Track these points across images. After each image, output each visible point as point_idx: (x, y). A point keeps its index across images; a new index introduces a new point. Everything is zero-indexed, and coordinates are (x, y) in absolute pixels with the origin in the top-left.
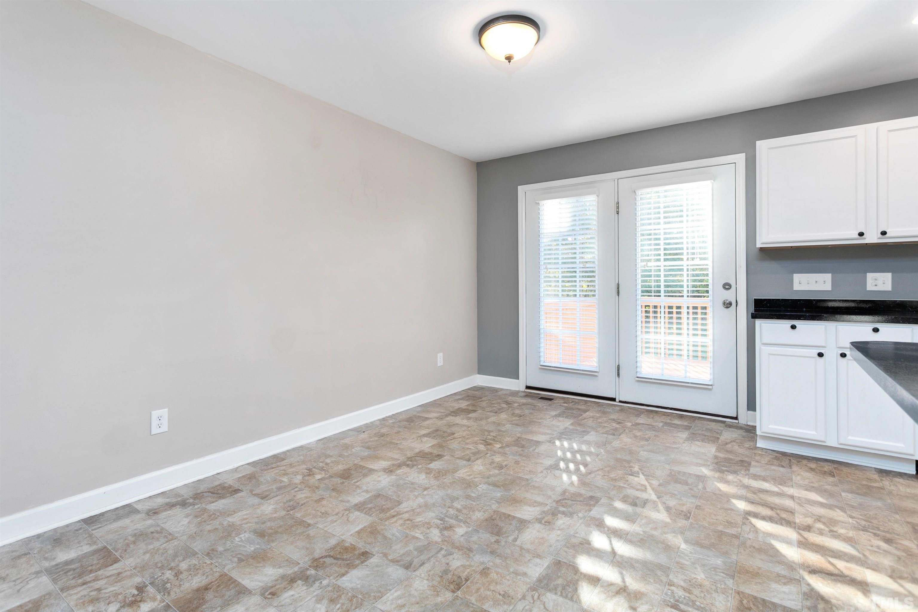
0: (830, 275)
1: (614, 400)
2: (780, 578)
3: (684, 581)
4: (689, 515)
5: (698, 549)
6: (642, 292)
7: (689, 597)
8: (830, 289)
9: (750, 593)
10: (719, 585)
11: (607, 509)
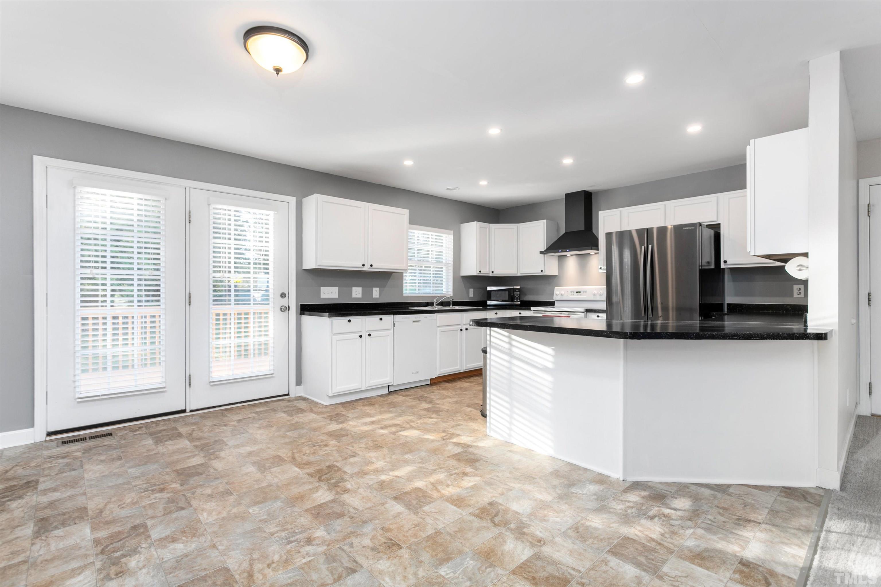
0: (338, 288)
1: (184, 411)
2: (312, 490)
3: (276, 526)
4: (229, 491)
5: (260, 505)
6: (214, 301)
7: (289, 532)
8: (338, 297)
9: (311, 506)
10: (294, 515)
11: (163, 526)
